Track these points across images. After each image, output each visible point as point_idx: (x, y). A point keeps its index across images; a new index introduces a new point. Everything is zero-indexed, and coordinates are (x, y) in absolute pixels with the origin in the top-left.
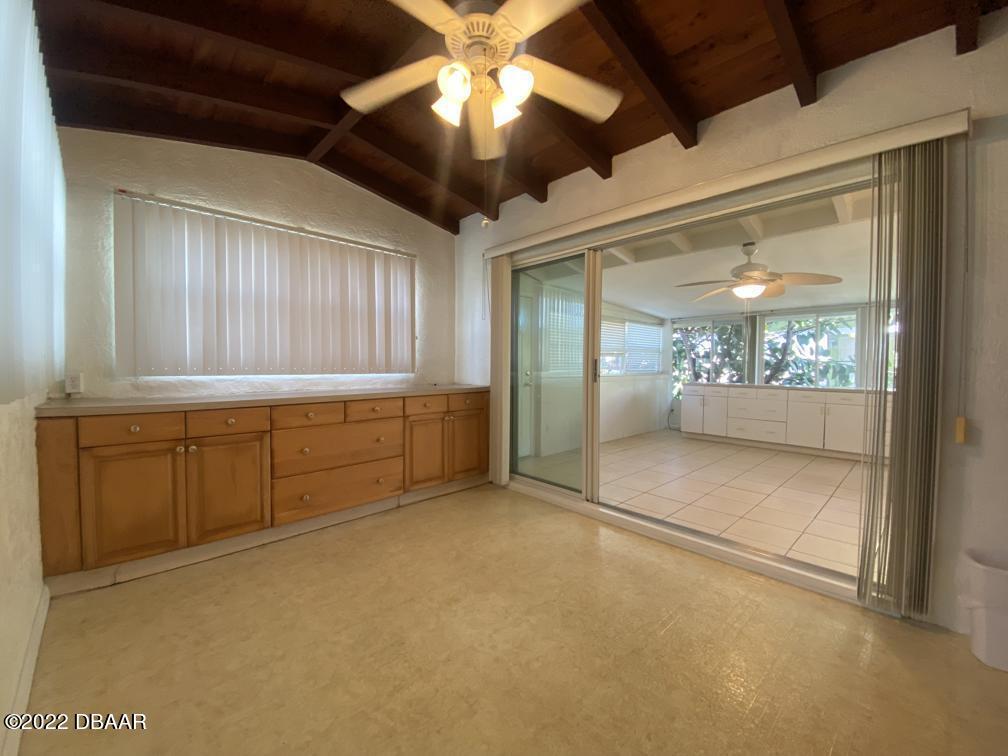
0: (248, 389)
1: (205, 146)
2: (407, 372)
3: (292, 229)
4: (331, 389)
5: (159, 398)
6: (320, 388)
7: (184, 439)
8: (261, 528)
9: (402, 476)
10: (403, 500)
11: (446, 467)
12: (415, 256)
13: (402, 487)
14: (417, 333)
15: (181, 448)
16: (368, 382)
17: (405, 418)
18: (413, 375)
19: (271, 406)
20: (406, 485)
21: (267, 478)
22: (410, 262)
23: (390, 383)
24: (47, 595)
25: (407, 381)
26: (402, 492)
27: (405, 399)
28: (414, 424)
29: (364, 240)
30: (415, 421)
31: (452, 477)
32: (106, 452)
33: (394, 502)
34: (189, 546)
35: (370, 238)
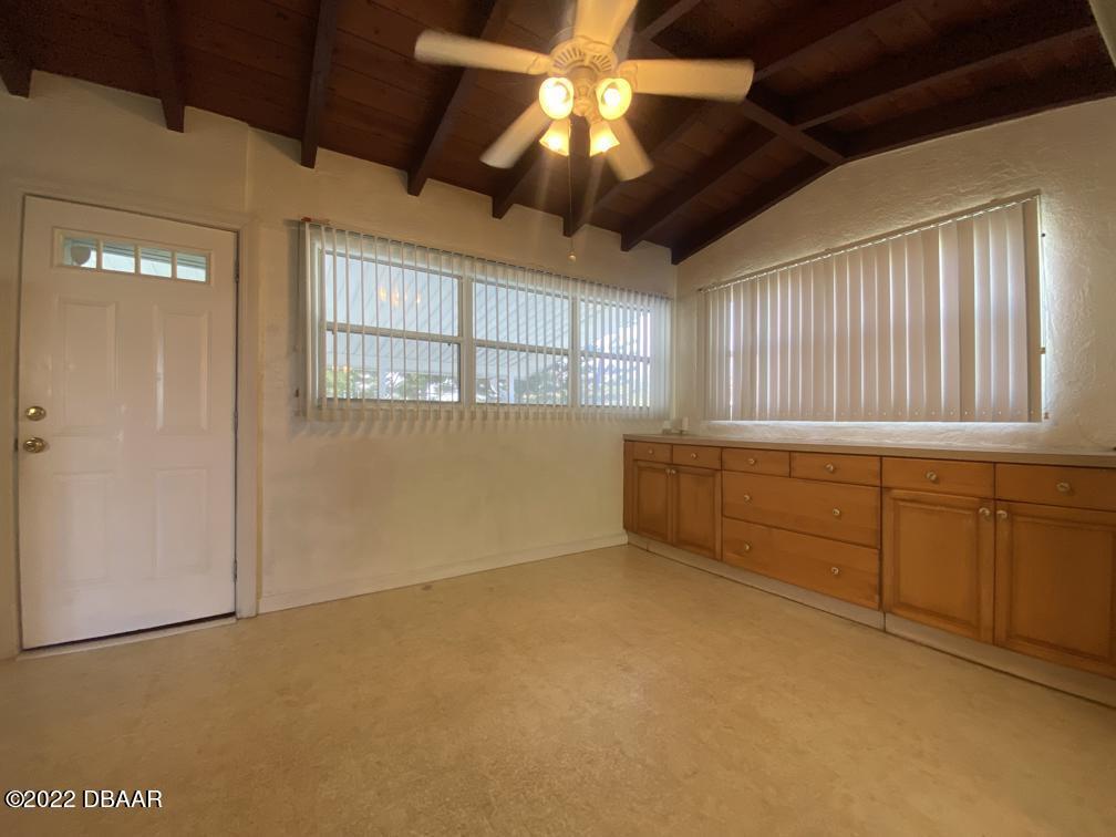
2: (1021, 419)
7: (671, 464)
8: (714, 558)
9: (875, 581)
10: (893, 624)
11: (986, 611)
12: (1038, 193)
13: (877, 597)
14: (1046, 341)
15: (668, 471)
16: (934, 434)
17: (883, 490)
18: (1043, 426)
19: (722, 448)
20: (884, 598)
21: (718, 515)
22: (1020, 208)
23: (985, 440)
24: (624, 539)
25: (1031, 438)
26: (876, 605)
27: (882, 459)
28: (902, 504)
29: (929, 215)
30: (904, 500)
31: (1006, 640)
32: (642, 464)
33: (874, 618)
34: (673, 545)
35: (940, 208)
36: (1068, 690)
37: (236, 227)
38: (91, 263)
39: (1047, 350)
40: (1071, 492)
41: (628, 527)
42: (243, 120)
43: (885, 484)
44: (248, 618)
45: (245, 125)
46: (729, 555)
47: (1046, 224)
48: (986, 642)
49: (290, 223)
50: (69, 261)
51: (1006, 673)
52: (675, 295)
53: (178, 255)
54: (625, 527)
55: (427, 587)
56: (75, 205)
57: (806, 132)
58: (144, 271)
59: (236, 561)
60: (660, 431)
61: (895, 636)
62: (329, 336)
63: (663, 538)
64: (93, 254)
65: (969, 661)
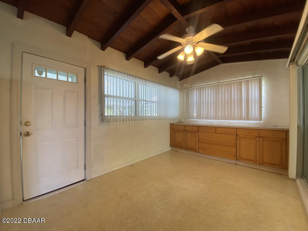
0: (206, 123)
1: (199, 74)
2: (258, 120)
3: (217, 83)
4: (227, 124)
5: (192, 123)
6: (225, 124)
7: (184, 130)
8: (197, 152)
9: (235, 154)
10: (238, 163)
11: (258, 158)
12: (262, 76)
13: (236, 158)
14: (263, 106)
15: (184, 132)
16: (241, 123)
17: (237, 135)
18: (262, 122)
19: (198, 126)
20: (237, 158)
21: (197, 141)
22: (259, 79)
23: (251, 124)
24: (170, 149)
25: (260, 124)
26: (235, 159)
27: (237, 129)
28: (241, 138)
29: (240, 78)
30: (241, 137)
31: (262, 164)
32: (176, 130)
33: (234, 162)
34: (185, 149)
35: (242, 77)
36: (273, 172)
37: (86, 67)
38: (44, 75)
39: (263, 107)
40: (273, 135)
41: (171, 145)
42: (86, 35)
43: (237, 134)
44: (89, 180)
45: (87, 37)
46: (200, 151)
47: (263, 83)
48: (258, 164)
49: (98, 66)
50: (37, 75)
51: (261, 170)
52: (179, 88)
53: (69, 74)
54: (170, 146)
55: (132, 166)
56: (38, 57)
57: (219, 57)
58: (59, 79)
59: (85, 165)
60: (176, 122)
61: (239, 165)
62: (106, 99)
63: (182, 148)
64: (44, 73)
65: (255, 168)
